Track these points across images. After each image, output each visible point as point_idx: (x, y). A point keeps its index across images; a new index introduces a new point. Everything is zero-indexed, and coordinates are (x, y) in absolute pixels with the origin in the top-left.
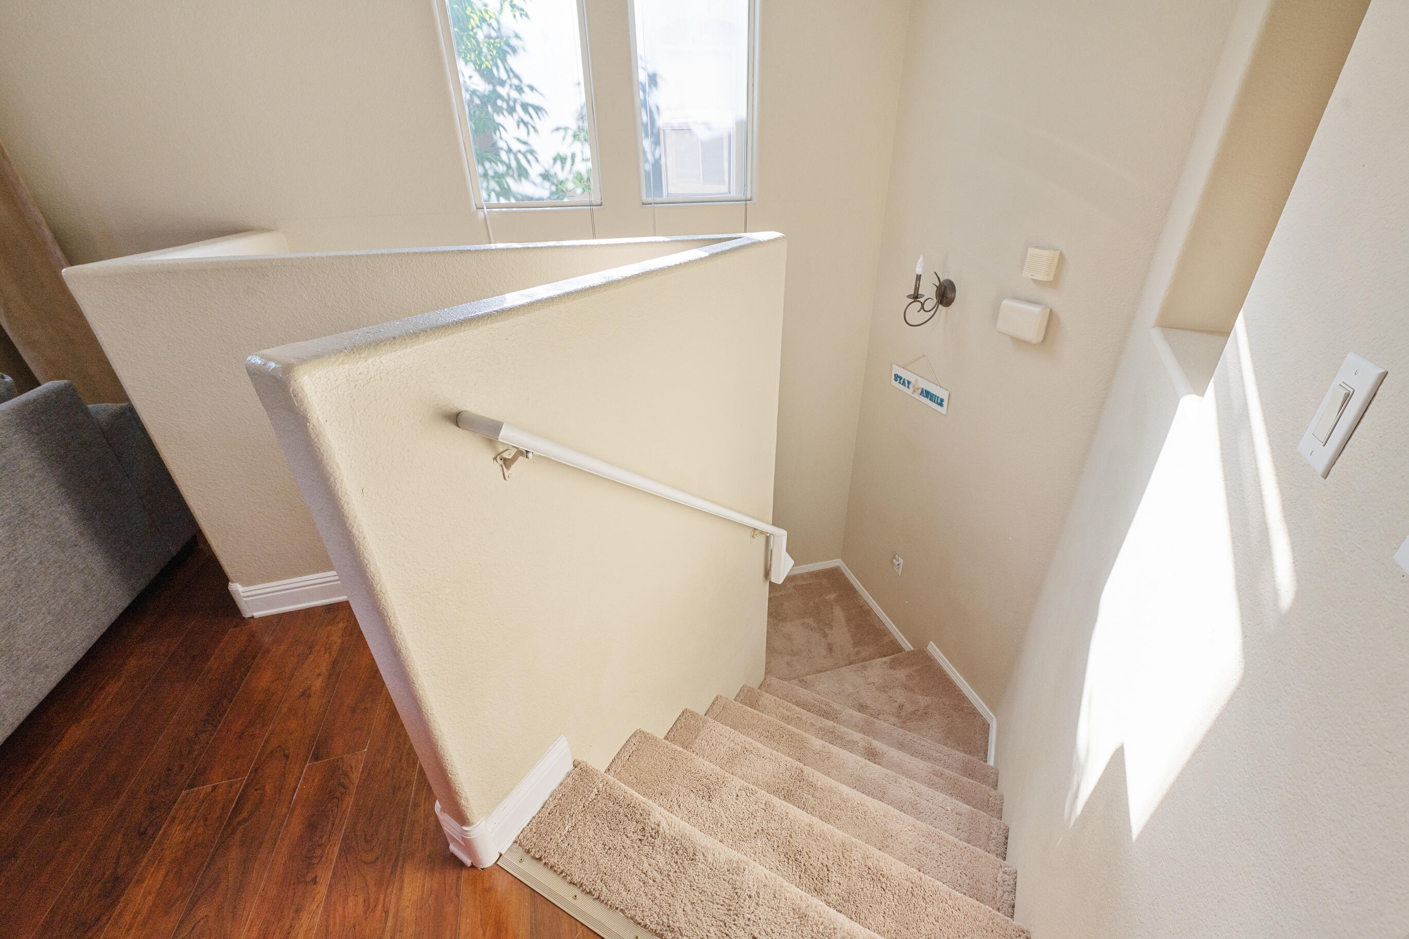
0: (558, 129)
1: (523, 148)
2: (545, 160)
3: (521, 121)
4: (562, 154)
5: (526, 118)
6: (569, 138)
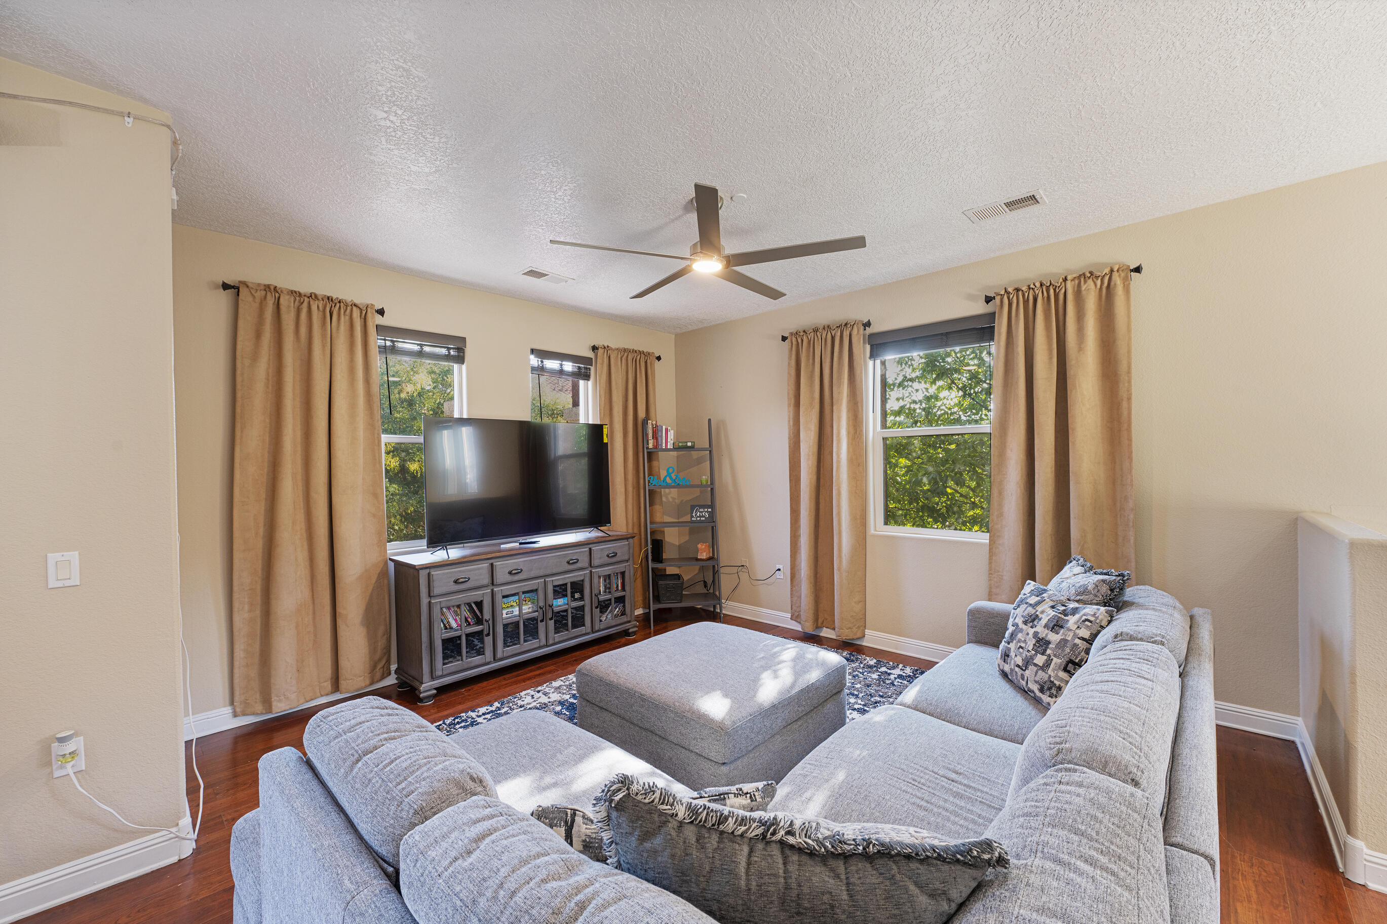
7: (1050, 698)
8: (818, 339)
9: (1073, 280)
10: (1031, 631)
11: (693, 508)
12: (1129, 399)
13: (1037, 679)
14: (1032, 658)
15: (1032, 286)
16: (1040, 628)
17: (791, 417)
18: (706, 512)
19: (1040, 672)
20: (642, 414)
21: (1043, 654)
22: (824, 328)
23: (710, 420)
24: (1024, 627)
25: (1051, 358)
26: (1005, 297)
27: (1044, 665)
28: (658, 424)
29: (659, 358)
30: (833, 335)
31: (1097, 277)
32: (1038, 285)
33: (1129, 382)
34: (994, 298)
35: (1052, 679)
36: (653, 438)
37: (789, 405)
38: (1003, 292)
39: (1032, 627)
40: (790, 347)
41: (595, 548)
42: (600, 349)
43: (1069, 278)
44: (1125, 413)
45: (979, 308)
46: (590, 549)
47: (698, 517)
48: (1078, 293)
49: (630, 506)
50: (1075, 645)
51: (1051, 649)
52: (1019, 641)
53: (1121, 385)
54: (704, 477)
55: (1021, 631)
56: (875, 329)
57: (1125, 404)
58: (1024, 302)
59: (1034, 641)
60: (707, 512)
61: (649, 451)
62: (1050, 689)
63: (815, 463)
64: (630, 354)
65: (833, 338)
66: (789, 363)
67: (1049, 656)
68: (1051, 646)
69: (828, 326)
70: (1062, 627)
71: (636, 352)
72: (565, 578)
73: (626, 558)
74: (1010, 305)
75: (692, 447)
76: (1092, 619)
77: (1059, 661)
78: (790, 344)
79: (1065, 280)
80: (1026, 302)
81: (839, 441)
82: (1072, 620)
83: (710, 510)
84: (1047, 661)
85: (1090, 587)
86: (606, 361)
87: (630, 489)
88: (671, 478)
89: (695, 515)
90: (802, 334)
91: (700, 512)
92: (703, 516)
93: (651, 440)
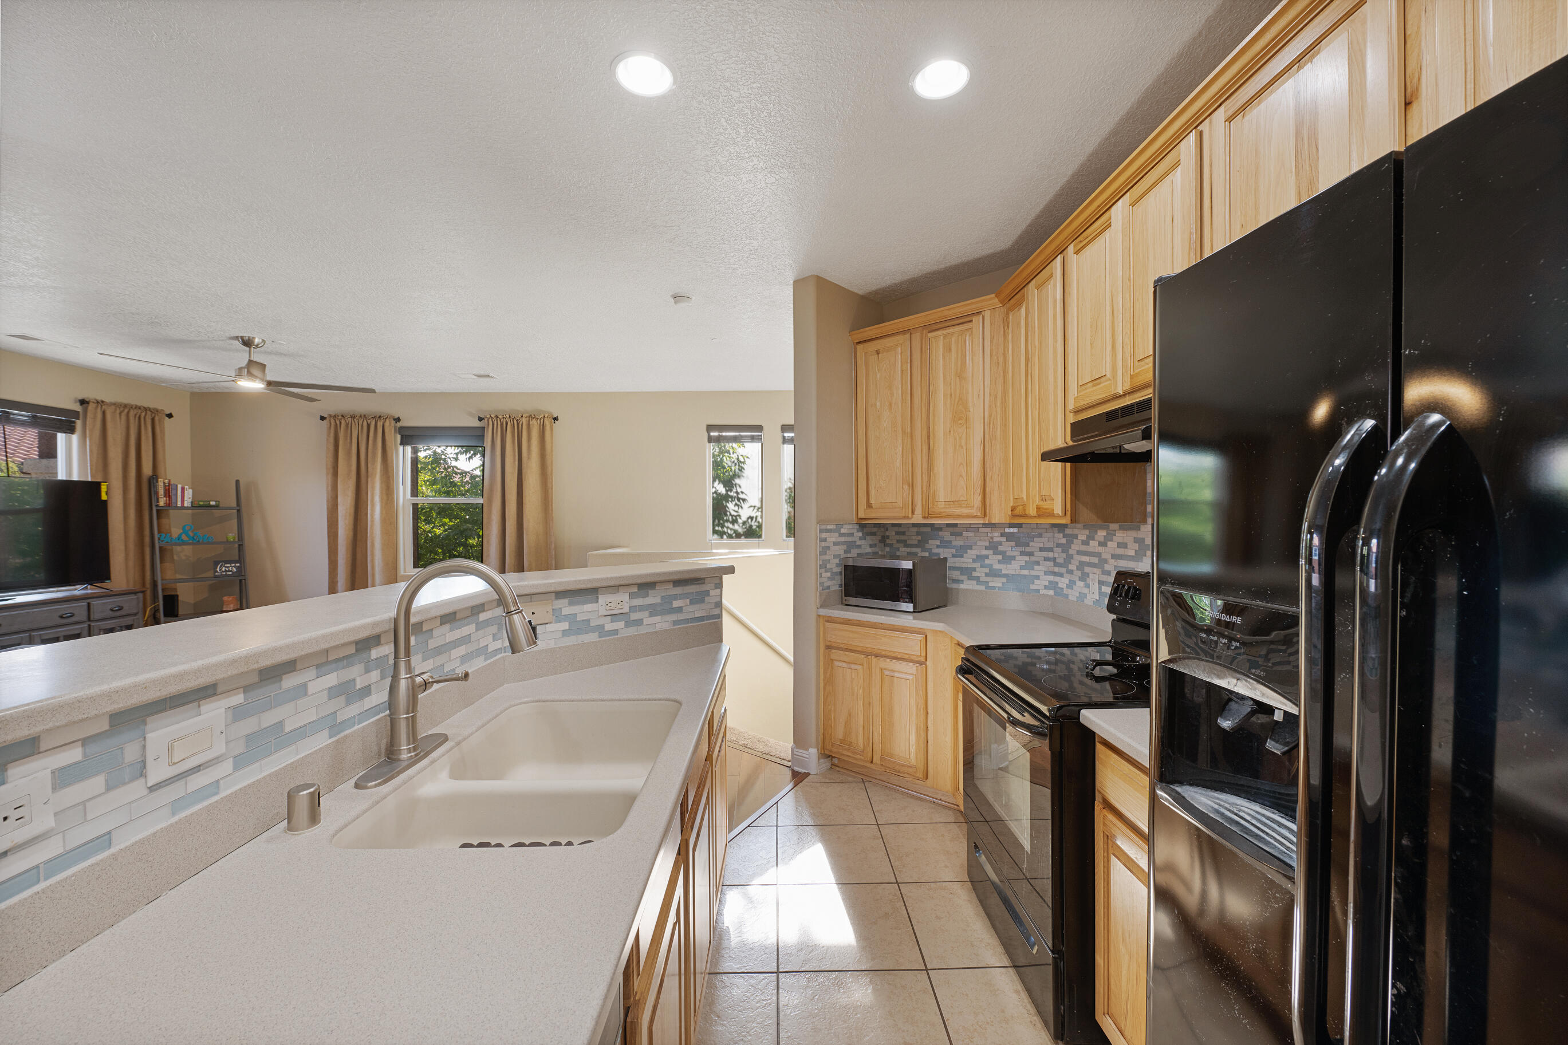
0: (751, 506)
1: (735, 514)
2: (744, 518)
3: (736, 505)
4: (752, 516)
5: (739, 503)
6: (755, 510)
8: (355, 425)
9: (526, 417)
11: (216, 564)
12: (552, 489)
15: (504, 416)
17: (330, 483)
18: (233, 566)
20: (147, 470)
22: (361, 416)
23: (237, 482)
25: (514, 461)
26: (490, 419)
28: (172, 483)
29: (170, 416)
30: (369, 423)
31: (538, 419)
32: (508, 416)
33: (552, 479)
34: (484, 419)
36: (165, 496)
37: (327, 474)
38: (488, 416)
40: (329, 426)
41: (94, 602)
42: (91, 404)
43: (524, 416)
45: (476, 423)
46: (89, 605)
47: (223, 572)
48: (529, 425)
49: (131, 564)
54: (230, 534)
56: (405, 423)
57: (550, 491)
58: (501, 425)
60: (235, 567)
61: (158, 508)
63: (352, 522)
64: (132, 410)
65: (369, 426)
66: (327, 440)
69: (365, 416)
71: (140, 408)
72: (56, 632)
73: (135, 611)
74: (493, 425)
75: (216, 507)
78: (329, 424)
79: (522, 416)
80: (502, 425)
81: (373, 505)
83: (238, 565)
86: (99, 416)
87: (132, 546)
88: (187, 535)
89: (220, 570)
90: (340, 417)
91: (226, 567)
92: (229, 571)
93: (162, 498)
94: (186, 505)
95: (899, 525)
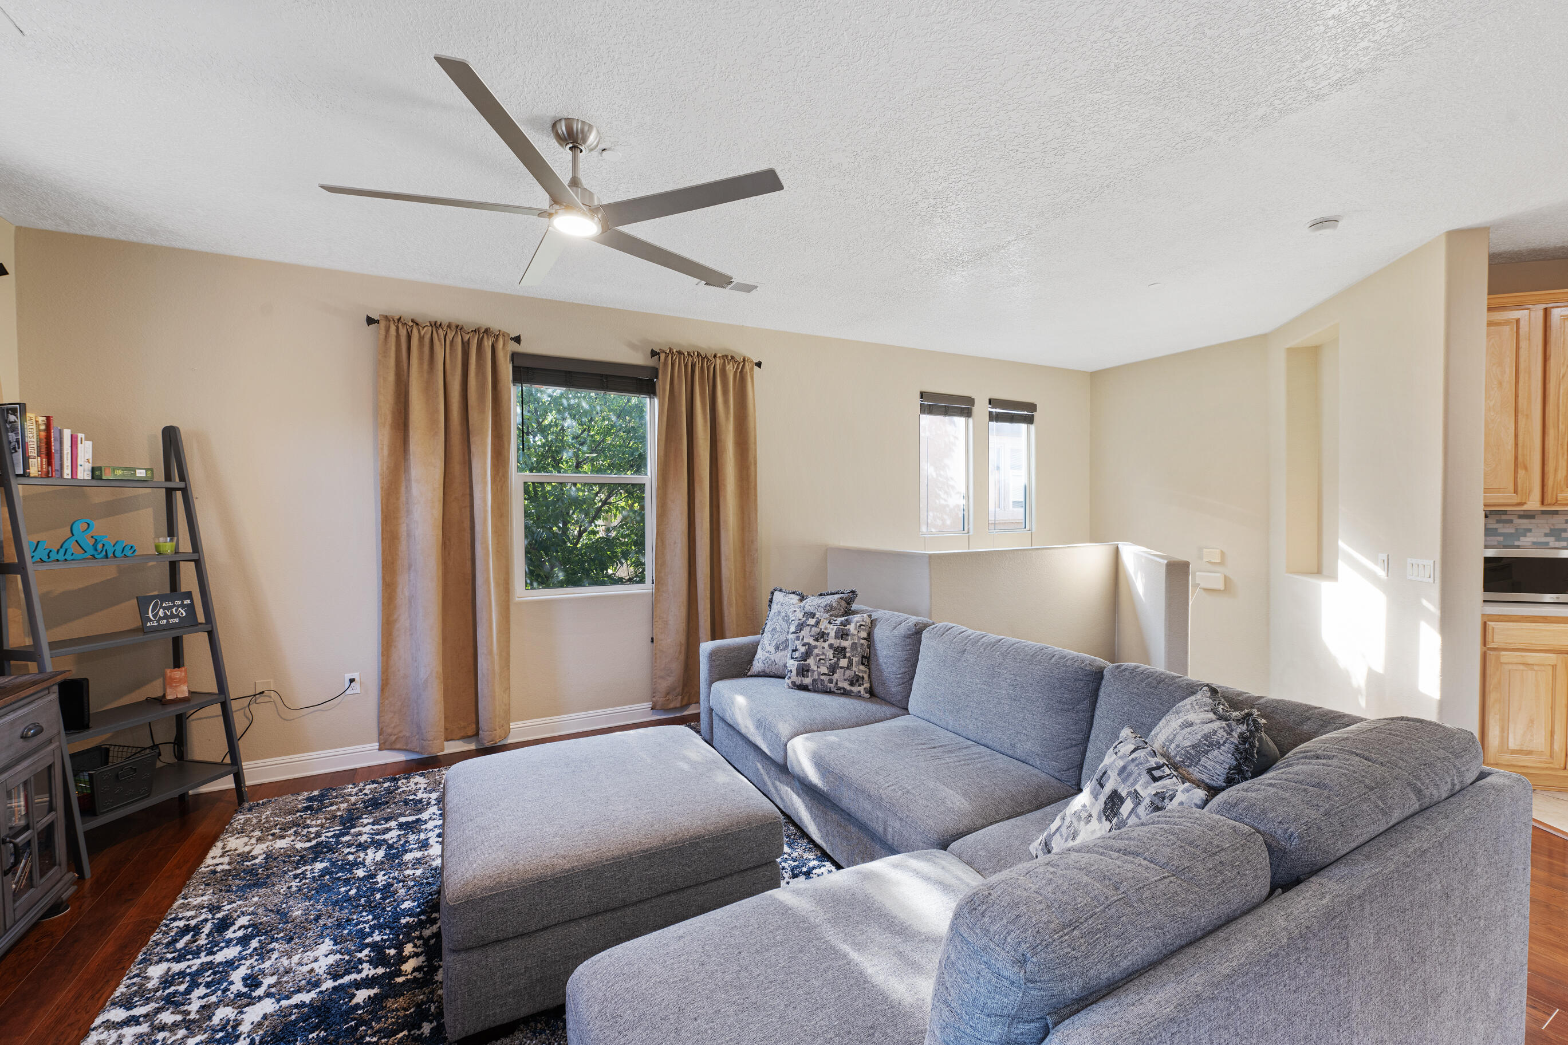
7: (860, 688)
8: (440, 342)
9: (720, 358)
10: (826, 645)
13: (845, 677)
14: (836, 663)
15: (692, 354)
16: (832, 640)
18: (178, 606)
19: (847, 672)
21: (844, 657)
22: (450, 327)
23: (166, 430)
24: (817, 643)
26: (669, 357)
27: (848, 665)
28: (52, 426)
30: (466, 341)
31: (735, 362)
33: (756, 450)
34: (659, 353)
35: (857, 673)
36: (40, 451)
38: (667, 352)
39: (824, 641)
40: (384, 338)
43: (718, 355)
44: (753, 474)
45: (644, 359)
47: (161, 618)
50: (862, 644)
51: (849, 652)
52: (817, 655)
53: (750, 453)
55: (816, 647)
56: (523, 348)
57: (752, 468)
58: (686, 366)
59: (832, 651)
60: (183, 606)
61: (30, 480)
62: (857, 681)
65: (466, 347)
67: (849, 657)
68: (847, 650)
69: (457, 326)
70: (847, 635)
74: (674, 365)
76: (863, 623)
77: (857, 659)
78: (385, 334)
79: (715, 356)
82: (852, 628)
83: (187, 602)
84: (849, 662)
85: (835, 604)
89: (155, 616)
90: (408, 324)
91: (164, 608)
92: (173, 616)
93: (34, 457)
94: (80, 476)
95: (1505, 512)
